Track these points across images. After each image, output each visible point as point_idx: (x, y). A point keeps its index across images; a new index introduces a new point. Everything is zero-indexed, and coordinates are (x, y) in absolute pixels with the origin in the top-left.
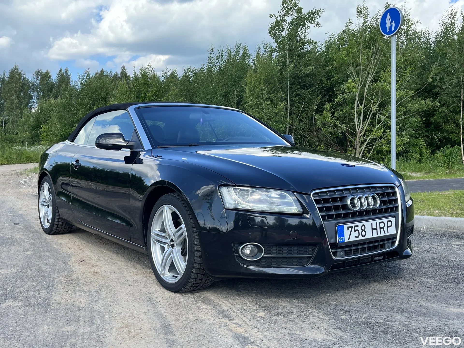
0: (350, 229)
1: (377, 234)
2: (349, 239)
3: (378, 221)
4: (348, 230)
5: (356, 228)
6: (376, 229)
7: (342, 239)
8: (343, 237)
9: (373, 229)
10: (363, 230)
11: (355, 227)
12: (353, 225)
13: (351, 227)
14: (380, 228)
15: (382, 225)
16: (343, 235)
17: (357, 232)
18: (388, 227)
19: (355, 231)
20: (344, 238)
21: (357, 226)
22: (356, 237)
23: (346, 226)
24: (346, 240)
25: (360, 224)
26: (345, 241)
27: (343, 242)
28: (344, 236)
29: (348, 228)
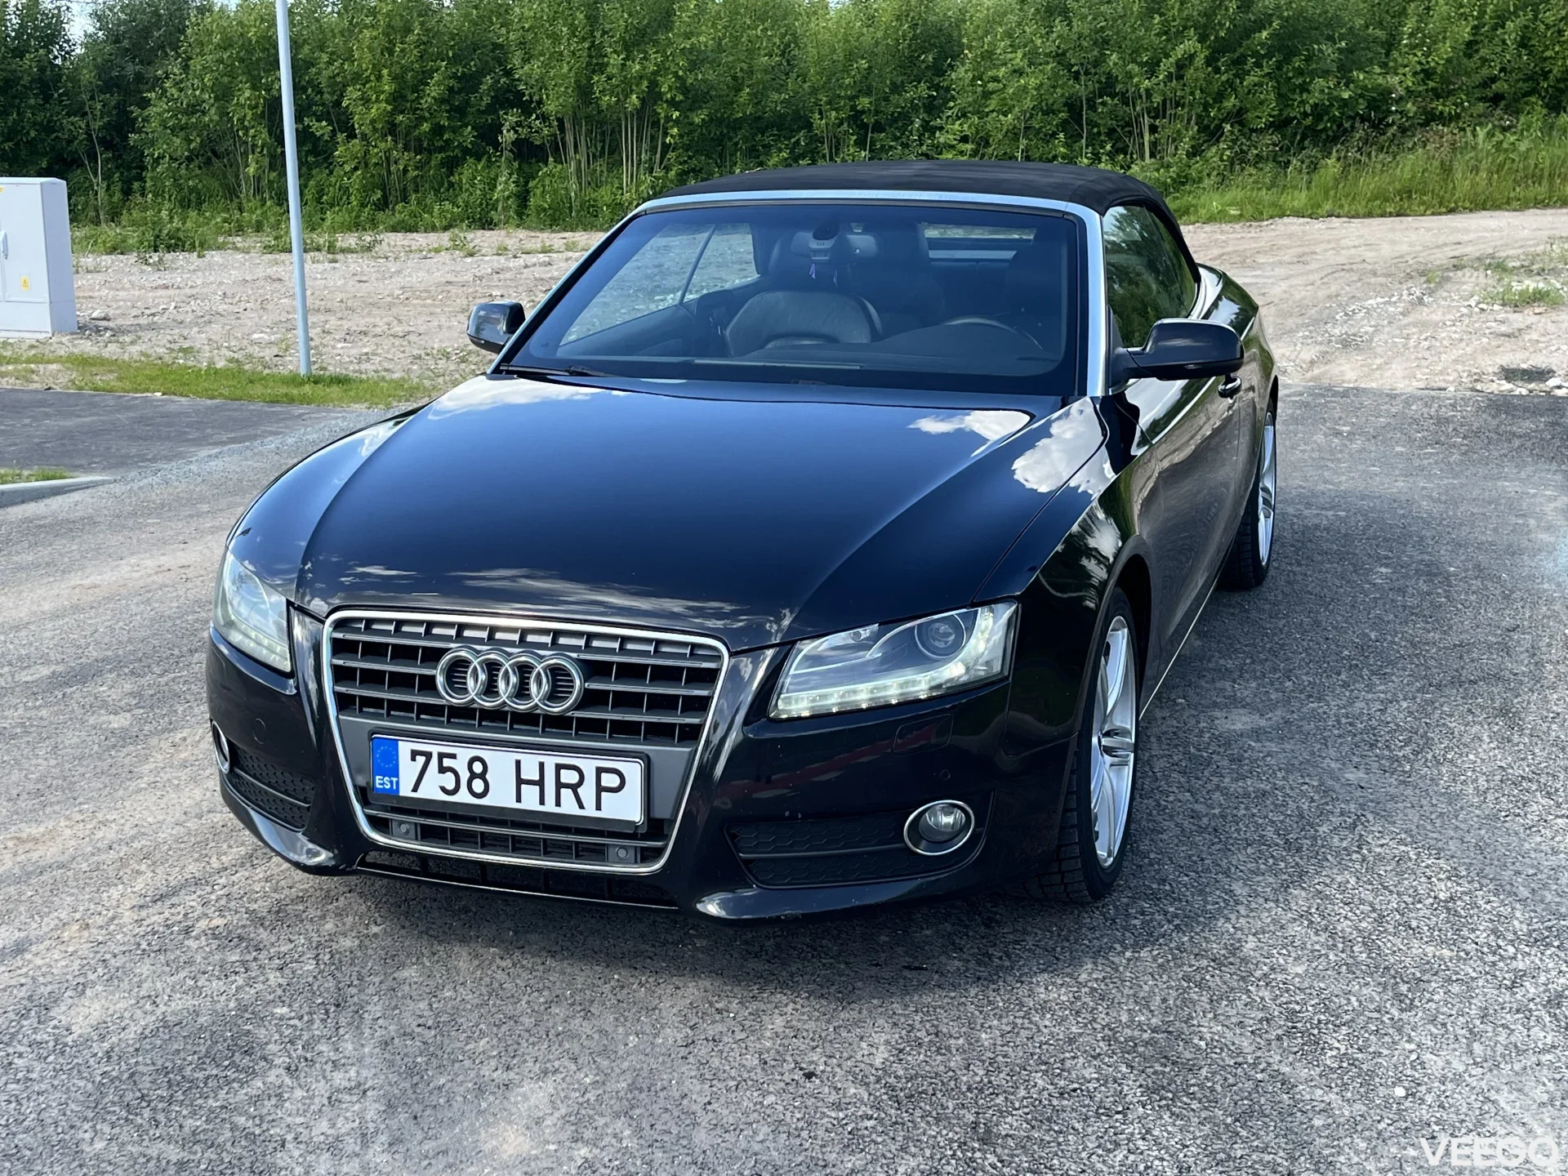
0: (421, 760)
1: (542, 802)
2: (415, 789)
3: (551, 761)
4: (413, 759)
5: (447, 762)
6: (540, 783)
7: (391, 782)
8: (395, 779)
9: (520, 782)
10: (473, 776)
11: (441, 756)
12: (435, 749)
13: (428, 755)
14: (559, 785)
15: (569, 777)
16: (394, 772)
17: (450, 776)
18: (600, 789)
19: (442, 770)
20: (398, 783)
21: (453, 756)
22: (443, 789)
23: (405, 747)
24: (405, 791)
25: (464, 753)
26: (402, 793)
27: (393, 793)
28: (397, 776)
29: (414, 754)
